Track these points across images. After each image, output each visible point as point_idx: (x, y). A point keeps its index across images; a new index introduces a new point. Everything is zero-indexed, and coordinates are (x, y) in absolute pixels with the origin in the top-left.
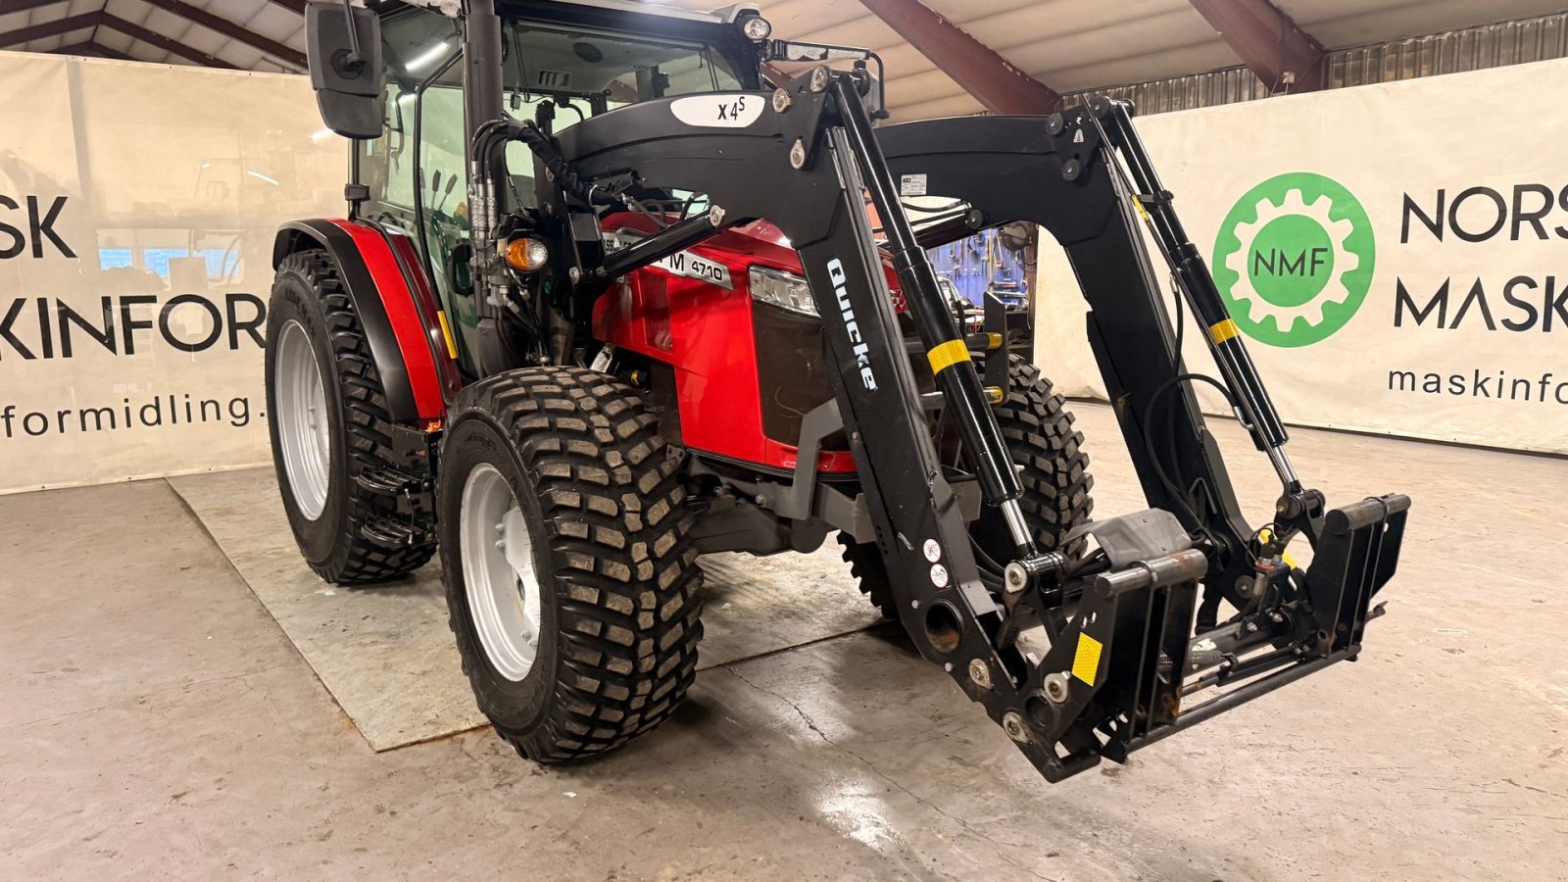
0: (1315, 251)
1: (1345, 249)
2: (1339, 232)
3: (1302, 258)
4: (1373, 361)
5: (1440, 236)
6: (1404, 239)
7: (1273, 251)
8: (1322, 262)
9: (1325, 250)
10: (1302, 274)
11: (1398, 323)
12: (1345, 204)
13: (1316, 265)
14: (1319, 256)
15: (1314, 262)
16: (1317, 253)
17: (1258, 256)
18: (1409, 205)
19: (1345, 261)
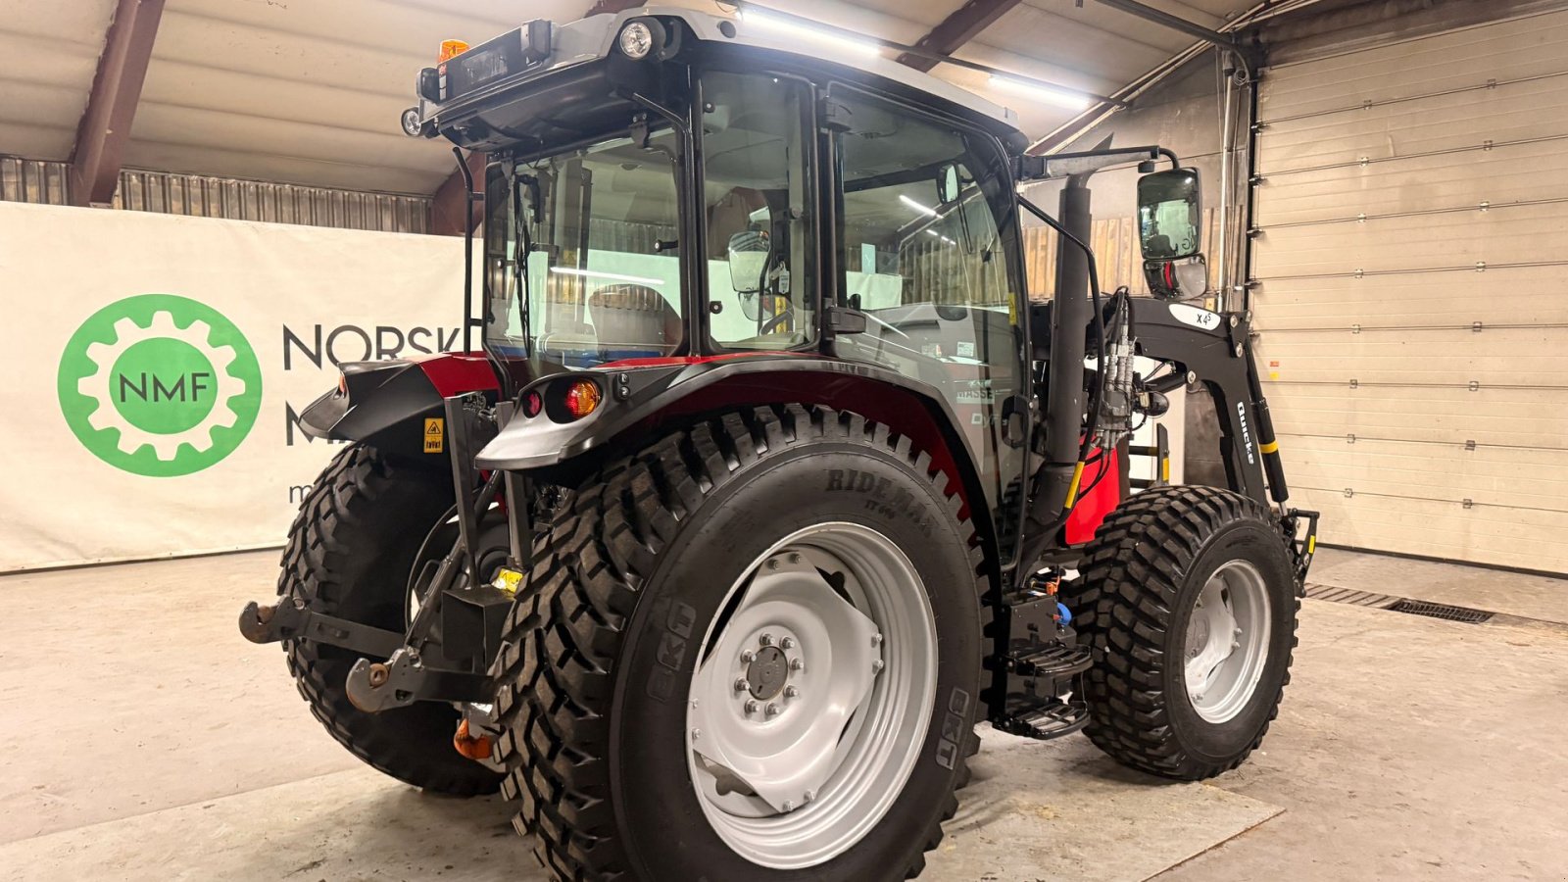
0: (195, 376)
1: (230, 374)
2: (221, 358)
3: (181, 383)
4: (271, 480)
5: (319, 364)
6: (288, 366)
7: (144, 376)
8: (204, 387)
9: (207, 375)
10: (183, 399)
11: (290, 442)
12: (224, 331)
13: (198, 391)
14: (200, 381)
15: (195, 387)
16: (197, 378)
17: (123, 380)
18: (288, 336)
19: (231, 387)
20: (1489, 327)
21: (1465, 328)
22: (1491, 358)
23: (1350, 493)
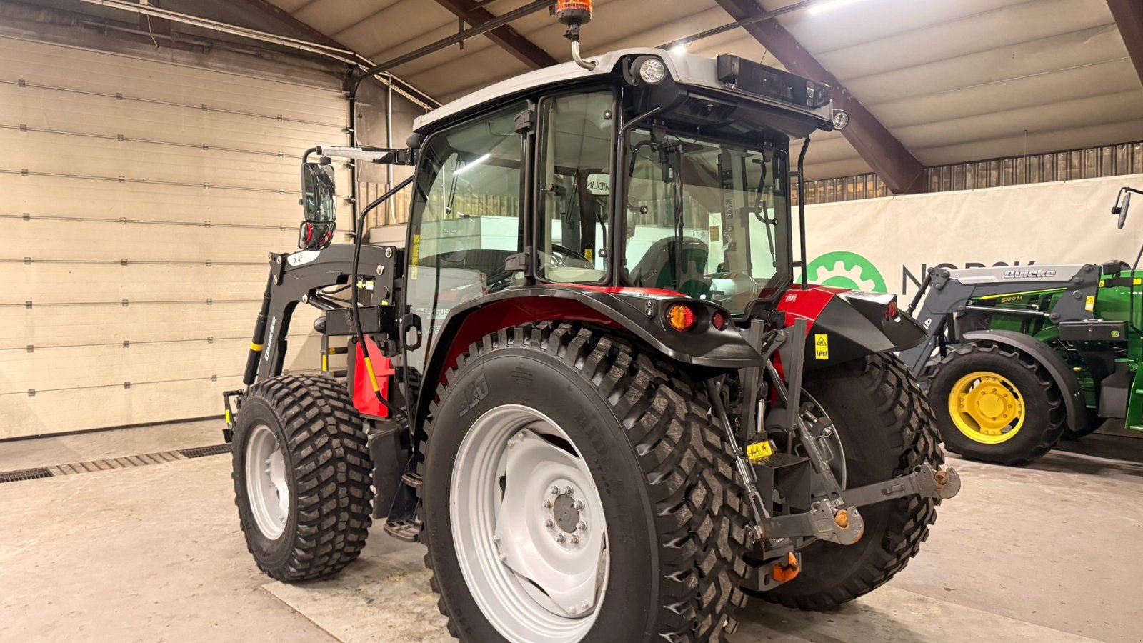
20: (132, 263)
21: (116, 262)
22: (136, 283)
23: (32, 393)
